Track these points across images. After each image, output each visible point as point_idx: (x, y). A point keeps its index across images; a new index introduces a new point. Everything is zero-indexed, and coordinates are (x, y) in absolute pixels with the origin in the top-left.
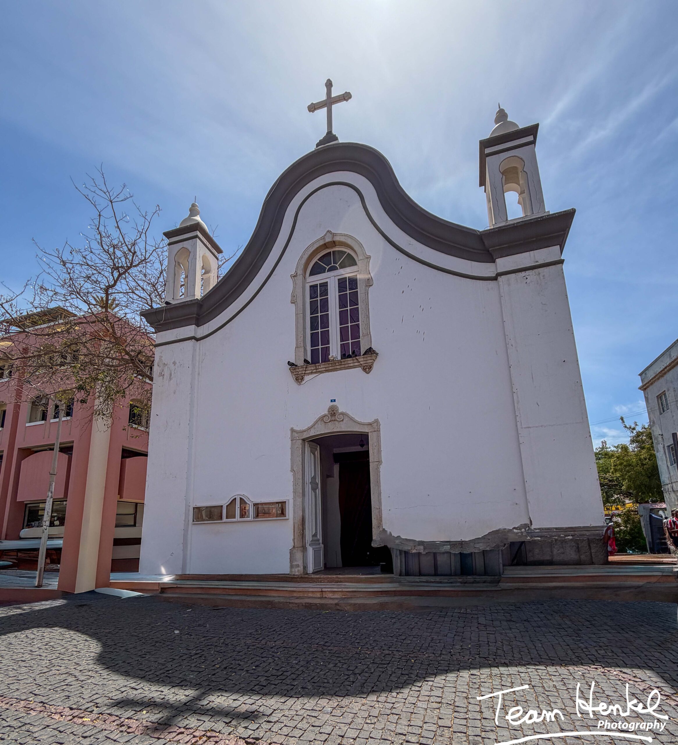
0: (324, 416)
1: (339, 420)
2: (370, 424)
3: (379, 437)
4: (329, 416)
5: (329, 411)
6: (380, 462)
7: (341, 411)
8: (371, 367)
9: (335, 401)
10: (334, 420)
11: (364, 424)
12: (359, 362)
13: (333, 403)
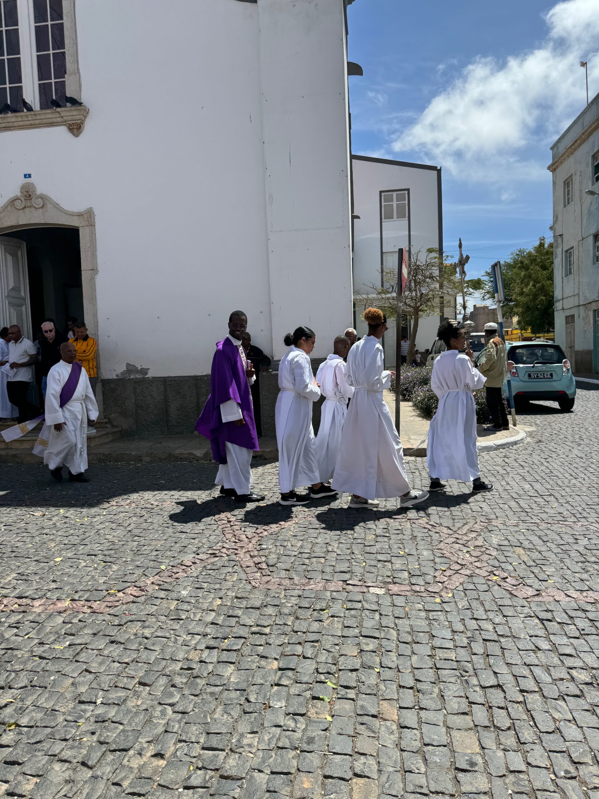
0: (16, 199)
1: (37, 206)
2: (80, 215)
3: (94, 235)
4: (23, 199)
5: (21, 192)
6: (94, 270)
7: (40, 193)
8: (80, 127)
9: (30, 176)
10: (30, 207)
11: (72, 215)
12: (62, 117)
13: (28, 180)
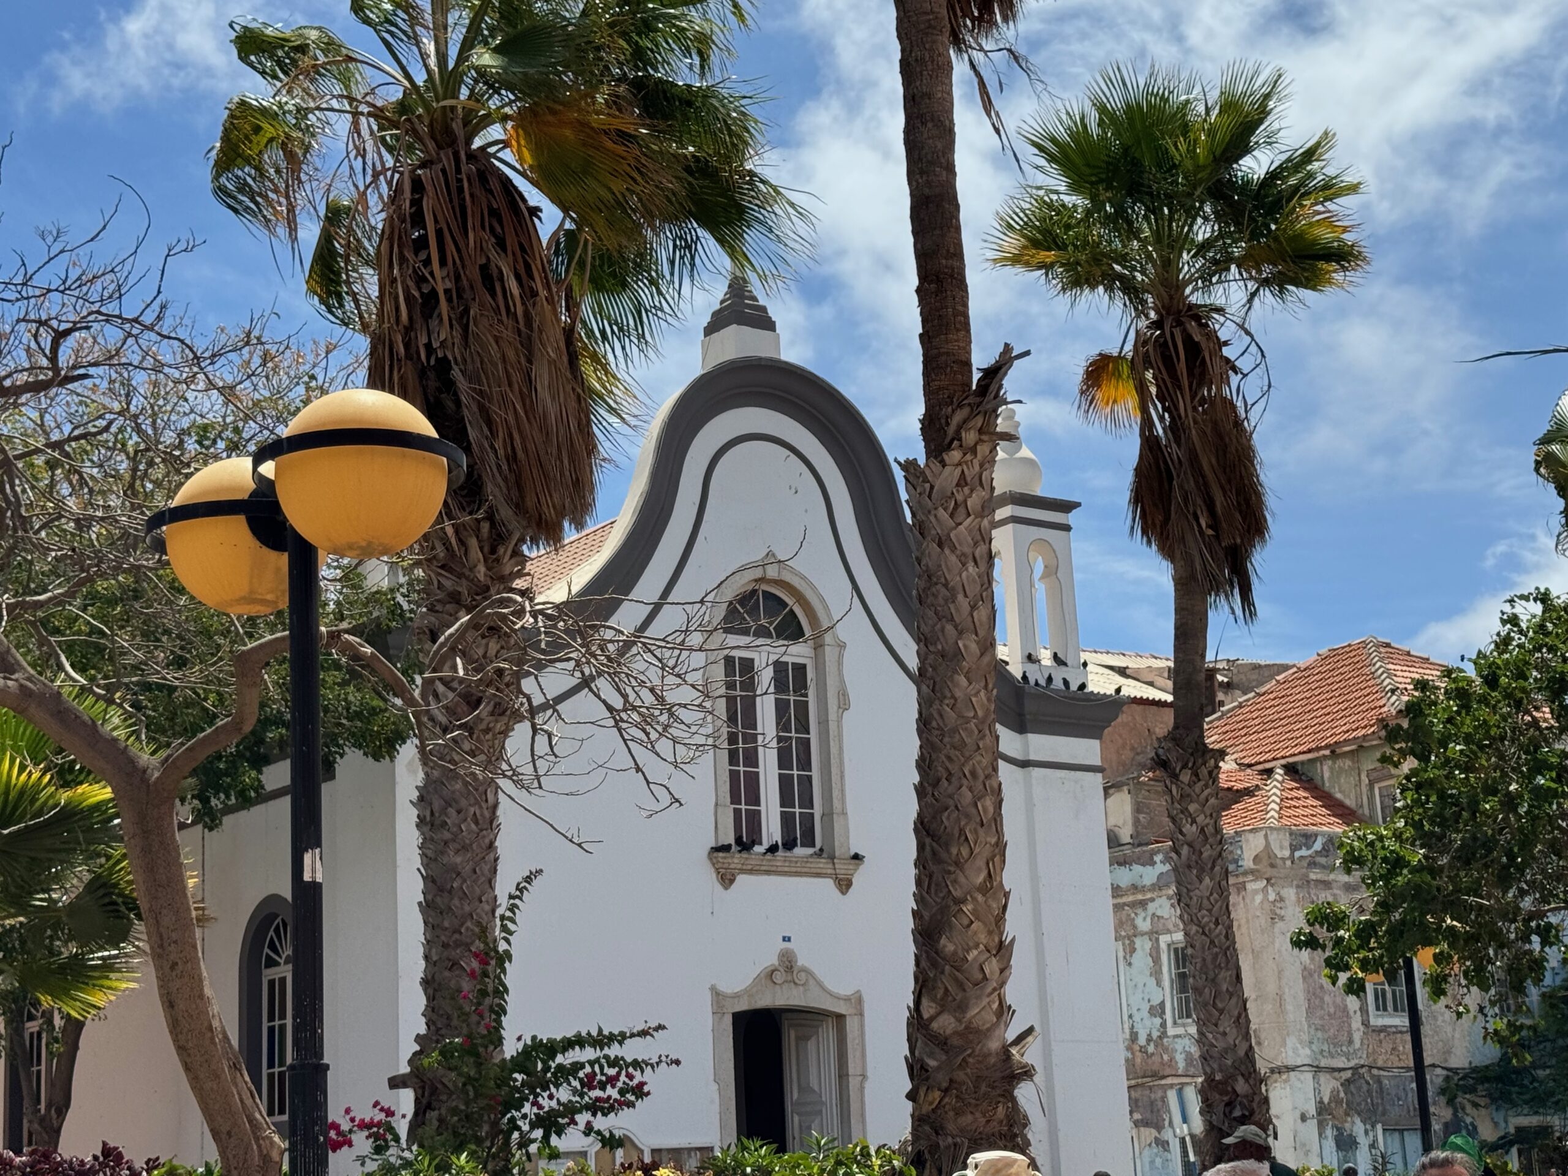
0: (774, 970)
1: (799, 982)
2: (847, 999)
4: (782, 970)
5: (781, 961)
6: (865, 1077)
7: (802, 964)
8: (850, 883)
9: (789, 939)
10: (792, 982)
11: (838, 998)
13: (787, 945)
